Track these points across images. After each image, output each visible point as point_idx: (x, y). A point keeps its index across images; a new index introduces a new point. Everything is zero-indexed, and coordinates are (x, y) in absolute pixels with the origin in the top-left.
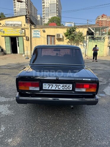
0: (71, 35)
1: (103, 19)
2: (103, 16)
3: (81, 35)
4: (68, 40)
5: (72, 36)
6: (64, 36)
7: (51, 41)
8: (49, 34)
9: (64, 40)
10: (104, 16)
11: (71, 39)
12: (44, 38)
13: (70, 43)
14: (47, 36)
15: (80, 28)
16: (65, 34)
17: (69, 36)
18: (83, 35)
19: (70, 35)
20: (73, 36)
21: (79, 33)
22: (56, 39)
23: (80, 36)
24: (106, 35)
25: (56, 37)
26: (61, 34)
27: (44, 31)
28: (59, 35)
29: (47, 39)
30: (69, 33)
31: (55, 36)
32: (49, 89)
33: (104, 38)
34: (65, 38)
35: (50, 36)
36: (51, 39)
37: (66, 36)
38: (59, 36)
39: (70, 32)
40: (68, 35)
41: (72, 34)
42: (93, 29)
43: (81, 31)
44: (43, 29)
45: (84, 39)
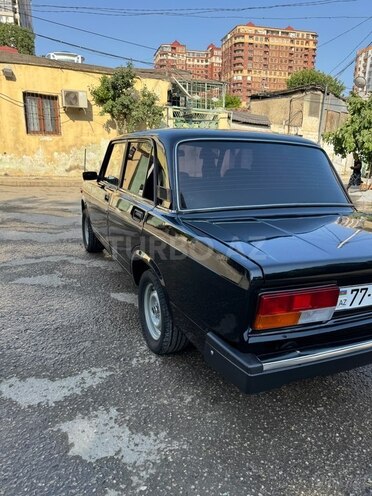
0: (118, 100)
1: (175, 57)
2: (174, 48)
3: (150, 101)
4: (108, 117)
5: (123, 105)
6: (93, 103)
7: (42, 118)
8: (31, 89)
9: (92, 115)
10: (179, 49)
11: (120, 112)
12: (13, 102)
13: (114, 128)
14: (26, 95)
15: (145, 77)
16: (94, 93)
17: (110, 102)
18: (158, 104)
19: (114, 100)
20: (126, 102)
21: (144, 96)
22: (62, 110)
23: (149, 106)
24: (220, 109)
25: (61, 102)
26: (80, 94)
27: (10, 77)
28: (72, 96)
29: (25, 106)
30: (112, 92)
31: (56, 98)
32: (353, 306)
33: (215, 117)
34: (97, 109)
35: (37, 95)
36: (41, 110)
37: (101, 101)
38: (76, 98)
39: (115, 87)
40: (107, 99)
41: (123, 96)
42: (185, 86)
43: (149, 89)
44: (6, 66)
45: (161, 115)
